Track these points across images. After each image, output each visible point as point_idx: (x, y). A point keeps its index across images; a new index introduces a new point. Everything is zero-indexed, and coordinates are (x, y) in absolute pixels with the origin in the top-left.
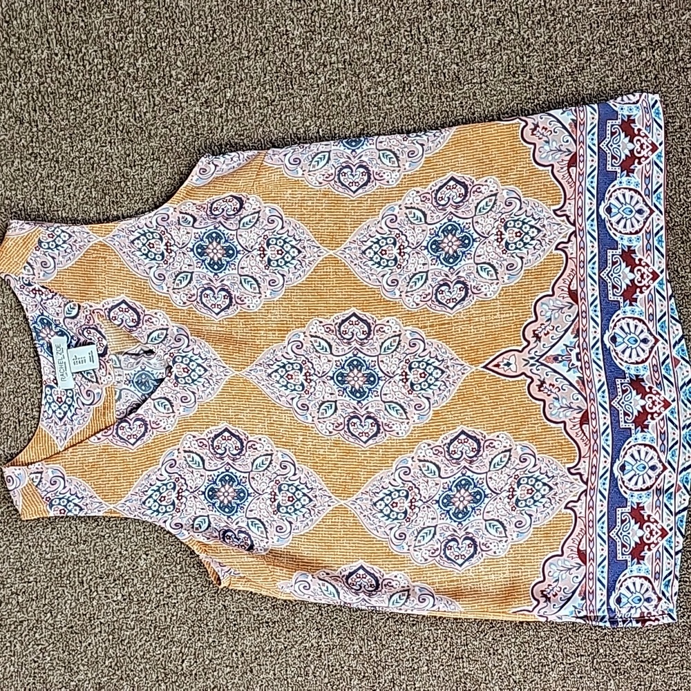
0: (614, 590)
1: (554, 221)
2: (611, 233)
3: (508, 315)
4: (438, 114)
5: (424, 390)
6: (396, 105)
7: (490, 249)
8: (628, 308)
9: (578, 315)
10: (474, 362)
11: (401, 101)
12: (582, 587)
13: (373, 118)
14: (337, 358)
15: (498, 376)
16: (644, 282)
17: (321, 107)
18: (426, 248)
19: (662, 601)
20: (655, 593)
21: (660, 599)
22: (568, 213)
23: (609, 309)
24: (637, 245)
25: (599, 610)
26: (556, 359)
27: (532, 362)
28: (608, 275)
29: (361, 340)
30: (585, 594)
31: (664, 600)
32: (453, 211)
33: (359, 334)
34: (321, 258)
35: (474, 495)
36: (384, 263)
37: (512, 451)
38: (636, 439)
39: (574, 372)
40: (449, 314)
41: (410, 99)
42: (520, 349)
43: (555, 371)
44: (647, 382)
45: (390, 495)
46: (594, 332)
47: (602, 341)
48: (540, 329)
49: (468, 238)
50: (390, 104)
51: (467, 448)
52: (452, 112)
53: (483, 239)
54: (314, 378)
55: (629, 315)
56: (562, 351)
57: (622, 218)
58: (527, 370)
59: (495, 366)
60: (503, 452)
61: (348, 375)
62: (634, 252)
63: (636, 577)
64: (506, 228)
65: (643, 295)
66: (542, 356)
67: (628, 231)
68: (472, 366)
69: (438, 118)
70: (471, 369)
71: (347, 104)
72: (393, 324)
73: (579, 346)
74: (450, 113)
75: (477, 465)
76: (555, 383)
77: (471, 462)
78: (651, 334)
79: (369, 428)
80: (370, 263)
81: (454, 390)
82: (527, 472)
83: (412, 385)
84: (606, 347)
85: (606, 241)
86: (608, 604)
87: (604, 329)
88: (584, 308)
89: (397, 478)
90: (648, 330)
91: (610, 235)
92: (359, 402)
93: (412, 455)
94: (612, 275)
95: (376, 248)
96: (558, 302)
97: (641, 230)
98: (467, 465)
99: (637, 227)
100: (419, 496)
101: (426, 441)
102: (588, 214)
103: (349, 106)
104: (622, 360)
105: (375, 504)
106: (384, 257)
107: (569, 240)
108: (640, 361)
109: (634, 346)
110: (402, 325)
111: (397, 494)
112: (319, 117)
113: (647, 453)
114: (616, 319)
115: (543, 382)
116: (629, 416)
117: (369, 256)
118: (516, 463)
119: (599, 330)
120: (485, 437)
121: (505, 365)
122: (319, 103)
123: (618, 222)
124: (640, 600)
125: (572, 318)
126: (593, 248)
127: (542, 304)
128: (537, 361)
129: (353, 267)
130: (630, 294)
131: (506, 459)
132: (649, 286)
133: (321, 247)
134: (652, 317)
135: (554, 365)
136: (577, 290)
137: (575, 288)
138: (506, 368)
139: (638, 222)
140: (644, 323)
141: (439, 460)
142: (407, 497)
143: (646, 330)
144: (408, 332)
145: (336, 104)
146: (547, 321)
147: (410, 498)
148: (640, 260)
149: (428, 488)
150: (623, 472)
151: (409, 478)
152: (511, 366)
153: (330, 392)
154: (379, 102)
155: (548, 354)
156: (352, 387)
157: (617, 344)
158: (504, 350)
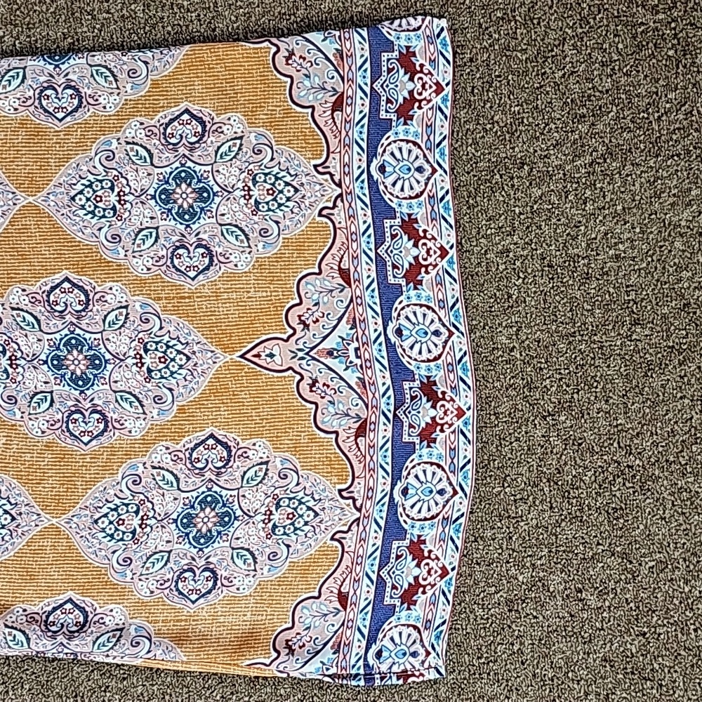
0: (375, 642)
1: (315, 180)
2: (386, 198)
3: (264, 294)
4: (169, 28)
5: (166, 378)
6: (116, 14)
7: (235, 207)
8: (413, 293)
9: (351, 301)
10: (227, 349)
11: (122, 9)
12: (337, 638)
13: (85, 29)
14: (50, 337)
15: (259, 369)
16: (430, 260)
17: (18, 13)
18: (153, 197)
19: (431, 656)
20: (423, 646)
21: (428, 654)
22: (331, 170)
23: (389, 295)
24: (420, 212)
25: (354, 666)
26: (330, 353)
27: (300, 354)
28: (386, 251)
29: (77, 311)
30: (339, 646)
31: (433, 654)
32: (187, 153)
33: (74, 304)
34: (17, 207)
35: (221, 516)
36: (99, 212)
37: (270, 464)
38: (420, 456)
39: (353, 372)
40: (188, 286)
41: (133, 7)
42: (285, 337)
43: (330, 369)
44: (439, 386)
45: (115, 510)
46: (374, 324)
47: (386, 335)
48: (307, 315)
49: (207, 191)
50: (108, 12)
51: (214, 456)
52: (187, 26)
53: (226, 194)
54: (22, 362)
55: (414, 301)
56: (338, 343)
57: (399, 179)
58: (295, 364)
59: (255, 356)
60: (258, 464)
61: (66, 358)
62: (416, 221)
63: (404, 625)
64: (255, 182)
65: (429, 276)
66: (312, 349)
67: (406, 195)
68: (227, 355)
69: (169, 33)
70: (224, 358)
71: (52, 10)
72: (116, 293)
73: (357, 340)
74: (184, 28)
75: (226, 478)
76: (330, 383)
77: (218, 474)
78: (444, 325)
79: (94, 425)
80: (81, 213)
81: (204, 382)
82: (288, 492)
83: (149, 371)
84: (390, 343)
85: (381, 210)
86: (365, 659)
87: (386, 321)
88: (358, 293)
89: (124, 488)
90: (440, 319)
91: (384, 200)
92: (82, 392)
93: (145, 459)
94: (392, 252)
95: (88, 193)
96: (326, 283)
97: (422, 193)
98: (214, 478)
99: (418, 189)
100: (152, 512)
101: (164, 443)
102: (357, 173)
103: (54, 12)
104: (410, 358)
105: (96, 522)
106: (100, 204)
107: (335, 206)
108: (431, 358)
109: (423, 340)
110: (129, 294)
111: (125, 508)
112: (16, 26)
113: (434, 473)
114: (400, 307)
115: (315, 382)
116: (415, 428)
117: (80, 203)
118: (275, 479)
119: (380, 321)
120: (238, 444)
121: (267, 356)
122: (16, 7)
123: (394, 184)
124: (404, 654)
125: (345, 304)
126: (365, 216)
127: (307, 283)
128: (307, 354)
129: (61, 217)
130: (414, 274)
131: (262, 474)
132: (437, 265)
133: (18, 193)
134: (442, 303)
135: (329, 361)
136: (349, 269)
137: (347, 267)
138: (269, 359)
139: (418, 182)
140: (434, 311)
141: (179, 469)
142: (137, 512)
143: (437, 320)
144: (138, 305)
145: (37, 8)
146: (315, 305)
147: (141, 513)
148: (425, 231)
149: (164, 503)
150: (405, 496)
151: (139, 489)
152: (275, 358)
153: (43, 380)
154: (94, 10)
155: (320, 347)
156: (72, 374)
157: (404, 338)
158: (264, 337)
